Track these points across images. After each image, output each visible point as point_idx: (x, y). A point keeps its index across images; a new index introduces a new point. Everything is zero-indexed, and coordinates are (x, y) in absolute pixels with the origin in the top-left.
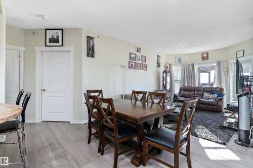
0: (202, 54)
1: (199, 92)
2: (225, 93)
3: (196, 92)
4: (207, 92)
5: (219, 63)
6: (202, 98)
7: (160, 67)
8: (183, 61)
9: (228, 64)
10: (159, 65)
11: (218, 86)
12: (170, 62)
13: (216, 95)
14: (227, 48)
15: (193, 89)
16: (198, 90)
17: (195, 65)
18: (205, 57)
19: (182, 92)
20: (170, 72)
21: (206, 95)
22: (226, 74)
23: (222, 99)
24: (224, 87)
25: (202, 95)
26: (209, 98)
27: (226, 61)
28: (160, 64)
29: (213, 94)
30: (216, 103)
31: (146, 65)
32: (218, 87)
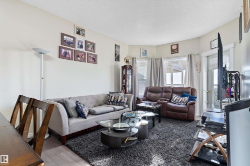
0: (172, 46)
1: (167, 94)
2: (197, 94)
3: (164, 94)
4: (177, 93)
5: (190, 57)
6: (170, 101)
7: (118, 60)
8: (149, 54)
9: (201, 58)
10: (117, 58)
11: (189, 86)
12: (133, 55)
13: (187, 98)
14: (199, 38)
15: (161, 90)
16: (166, 92)
17: (163, 60)
18: (175, 49)
19: (149, 93)
20: (131, 68)
21: (175, 97)
22: (199, 71)
23: (194, 104)
24: (196, 87)
25: (171, 98)
26: (179, 102)
27: (198, 54)
28: (119, 57)
29: (183, 96)
30: (187, 110)
31: (96, 56)
32: (189, 88)
